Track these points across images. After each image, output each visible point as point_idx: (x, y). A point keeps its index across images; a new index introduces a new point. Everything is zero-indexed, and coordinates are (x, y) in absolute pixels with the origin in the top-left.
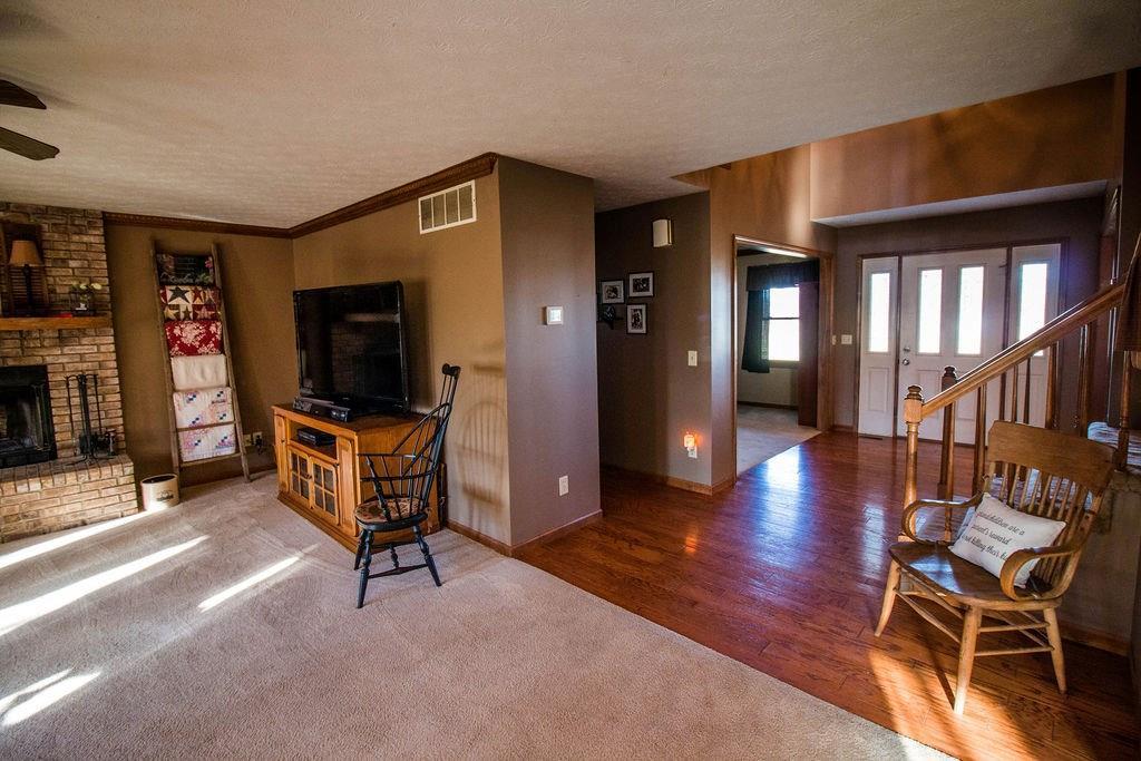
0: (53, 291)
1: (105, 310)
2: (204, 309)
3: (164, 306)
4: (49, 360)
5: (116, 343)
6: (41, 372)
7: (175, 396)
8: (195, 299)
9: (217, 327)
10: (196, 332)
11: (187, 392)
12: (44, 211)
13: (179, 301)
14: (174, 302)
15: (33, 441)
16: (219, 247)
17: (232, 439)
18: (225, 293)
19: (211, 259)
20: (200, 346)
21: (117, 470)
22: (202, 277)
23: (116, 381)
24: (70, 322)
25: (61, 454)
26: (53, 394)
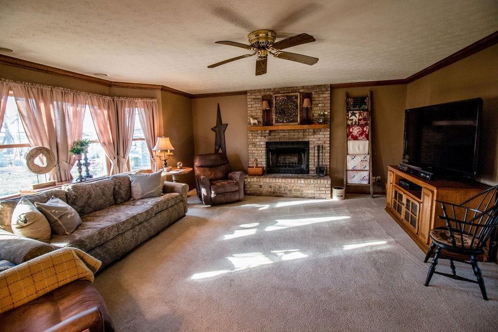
0: (313, 116)
1: (328, 122)
2: (362, 121)
3: (347, 119)
4: (310, 139)
5: (330, 134)
6: (307, 143)
7: (348, 156)
8: (359, 117)
9: (367, 128)
10: (358, 130)
11: (352, 155)
12: (313, 87)
13: (353, 117)
14: (351, 118)
15: (303, 166)
16: (371, 93)
17: (367, 178)
18: (372, 113)
19: (367, 98)
20: (359, 136)
21: (326, 182)
22: (363, 106)
23: (329, 148)
24: (318, 126)
25: (310, 172)
26: (310, 151)
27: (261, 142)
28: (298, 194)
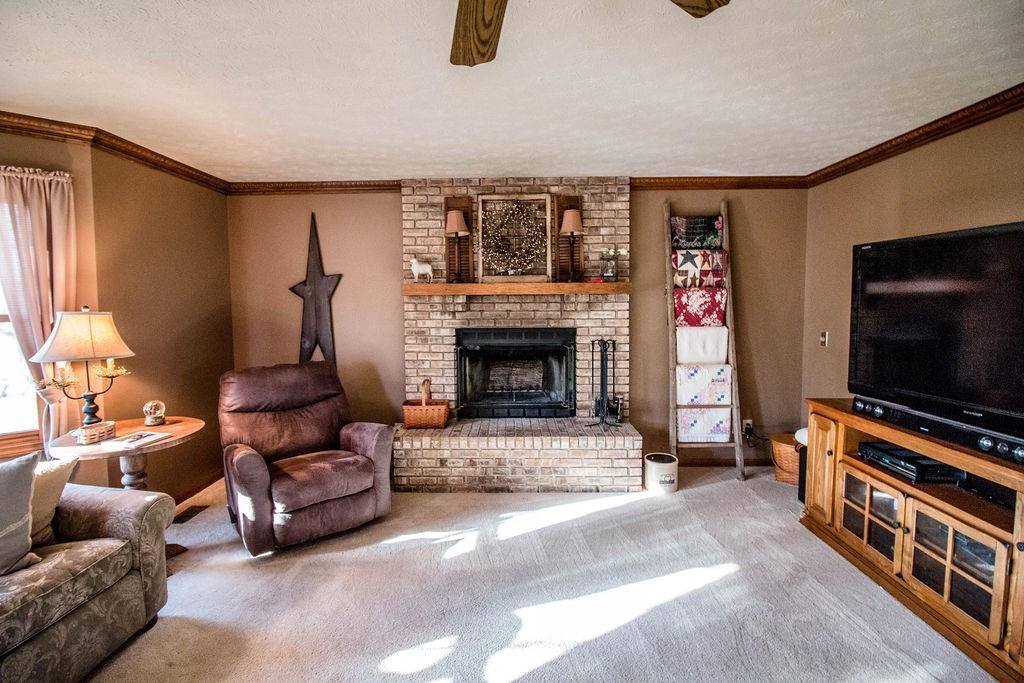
0: (586, 258)
2: (711, 274)
3: (674, 271)
4: (579, 323)
5: (630, 310)
6: (570, 334)
7: (678, 368)
8: (703, 264)
9: (722, 295)
10: (702, 301)
11: (689, 365)
12: (586, 183)
13: (688, 266)
14: (683, 268)
15: (558, 395)
16: (729, 205)
17: (727, 425)
18: (731, 258)
19: (720, 219)
20: (703, 316)
21: (628, 441)
22: (711, 240)
23: (627, 348)
24: (603, 286)
25: (579, 413)
26: (579, 355)
27: (442, 328)
28: (552, 480)
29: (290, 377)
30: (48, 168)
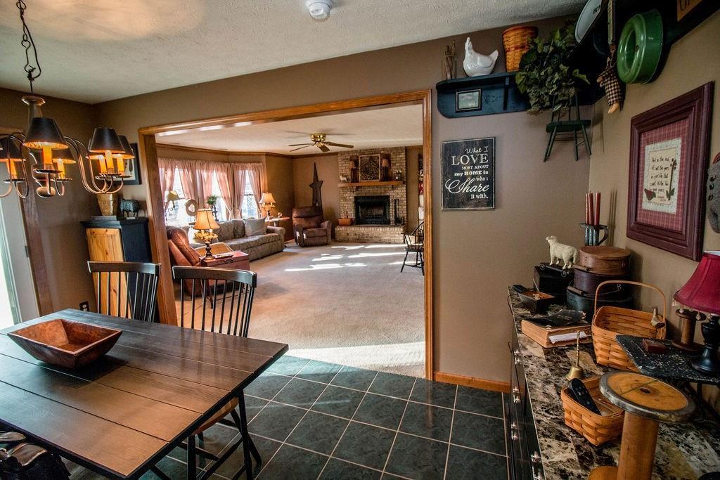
0: (392, 173)
1: (404, 180)
3: (420, 176)
4: (390, 194)
5: (406, 189)
6: (388, 197)
7: (419, 208)
12: (392, 149)
14: (423, 175)
21: (401, 229)
23: (406, 202)
24: (394, 183)
25: (391, 222)
26: (390, 204)
27: (351, 196)
28: (377, 240)
29: (308, 210)
30: (259, 162)
